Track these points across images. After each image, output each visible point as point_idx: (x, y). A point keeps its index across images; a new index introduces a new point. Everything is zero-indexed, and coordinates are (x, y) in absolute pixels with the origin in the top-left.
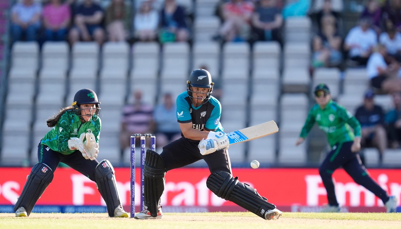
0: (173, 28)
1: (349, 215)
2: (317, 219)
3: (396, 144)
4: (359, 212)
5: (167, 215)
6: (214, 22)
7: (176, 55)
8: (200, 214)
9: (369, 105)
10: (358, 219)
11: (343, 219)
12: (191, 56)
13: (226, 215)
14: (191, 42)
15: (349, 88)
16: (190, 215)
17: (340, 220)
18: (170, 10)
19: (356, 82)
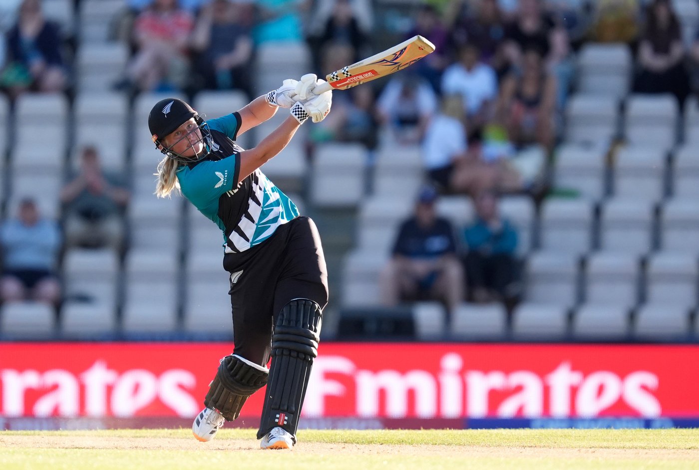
0: (37, 64)
1: (382, 434)
2: (318, 443)
3: (481, 293)
4: (401, 429)
5: (23, 435)
6: (117, 53)
7: (42, 119)
8: (87, 432)
9: (426, 218)
10: (401, 442)
11: (370, 442)
12: (71, 121)
13: (138, 435)
14: (70, 94)
15: (384, 183)
16: (67, 435)
17: (364, 445)
18: (30, 30)
19: (399, 171)
